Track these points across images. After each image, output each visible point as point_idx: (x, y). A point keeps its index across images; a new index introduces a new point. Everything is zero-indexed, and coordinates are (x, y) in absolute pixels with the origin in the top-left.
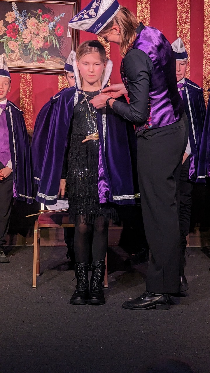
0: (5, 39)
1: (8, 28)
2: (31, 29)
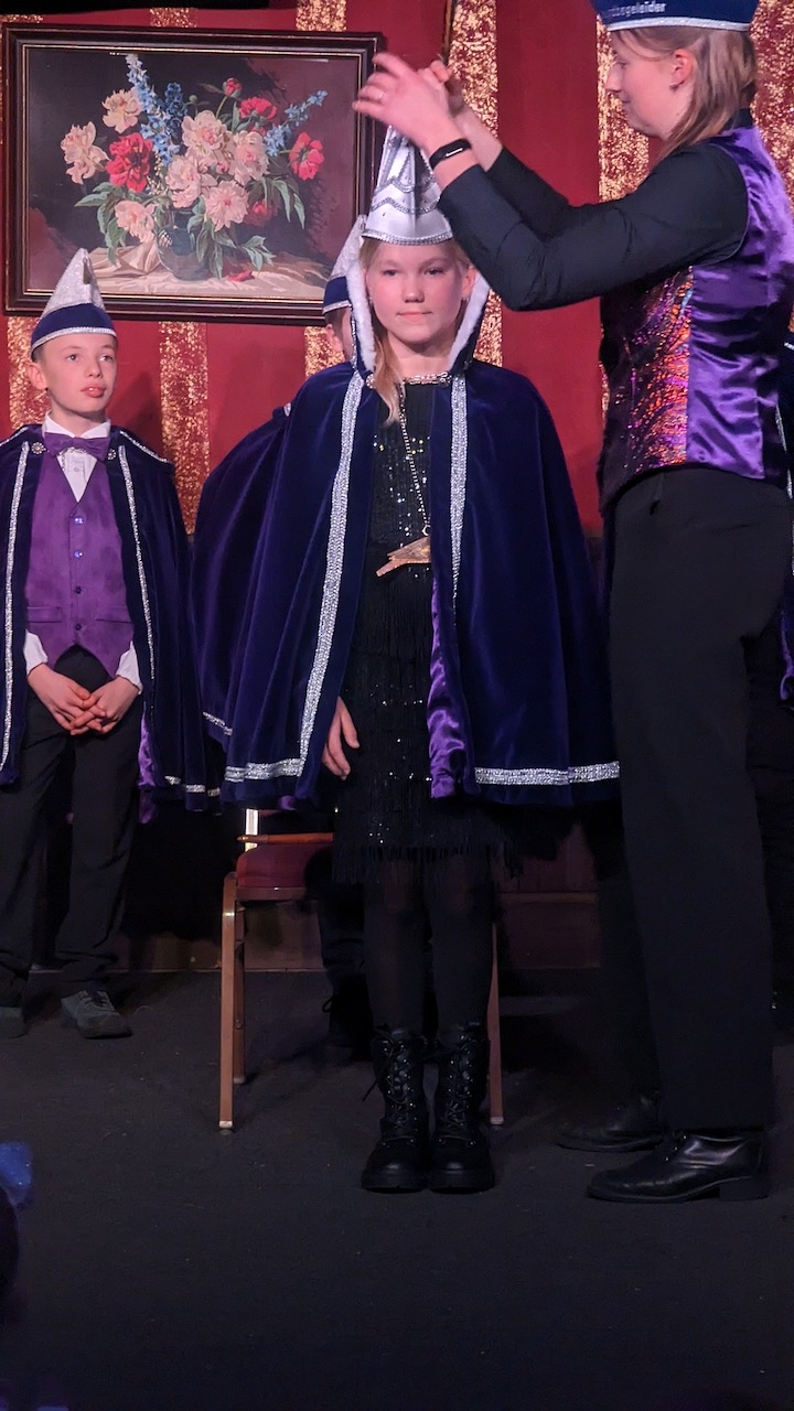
0: (104, 195)
1: (113, 152)
2: (199, 153)
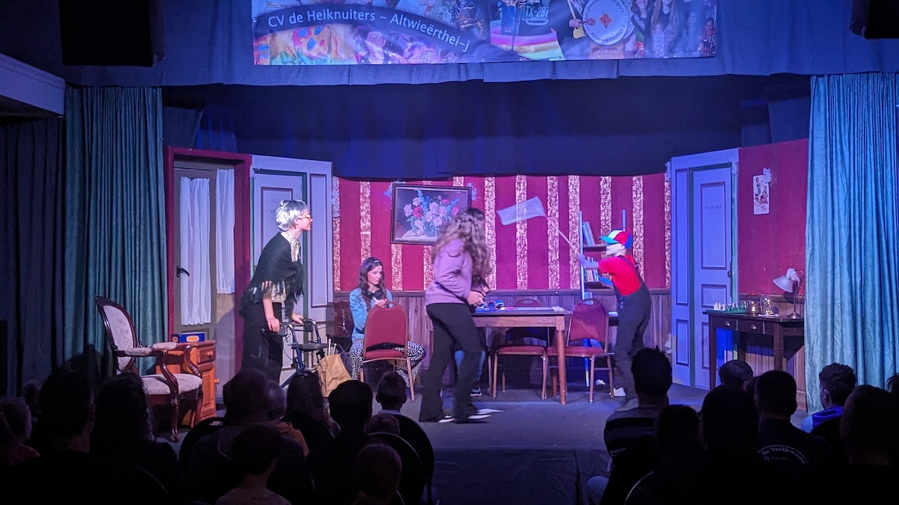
0: (412, 219)
1: (414, 210)
2: (433, 211)
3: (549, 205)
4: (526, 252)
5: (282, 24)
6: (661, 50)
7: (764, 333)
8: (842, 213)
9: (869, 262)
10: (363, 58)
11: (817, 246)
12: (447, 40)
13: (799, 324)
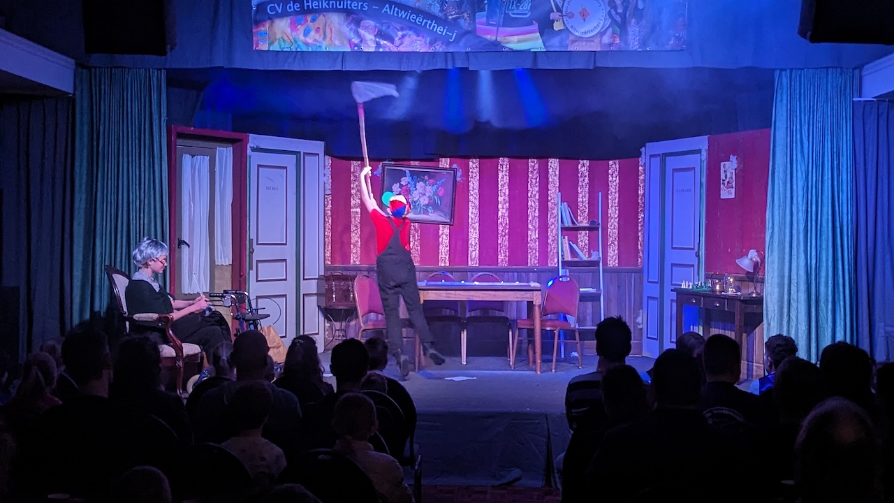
2: (419, 190)
3: (529, 187)
4: (507, 231)
5: (280, 11)
6: (636, 43)
7: (726, 309)
8: (800, 199)
9: (824, 246)
10: (356, 45)
11: (776, 229)
12: (435, 30)
13: (759, 301)
